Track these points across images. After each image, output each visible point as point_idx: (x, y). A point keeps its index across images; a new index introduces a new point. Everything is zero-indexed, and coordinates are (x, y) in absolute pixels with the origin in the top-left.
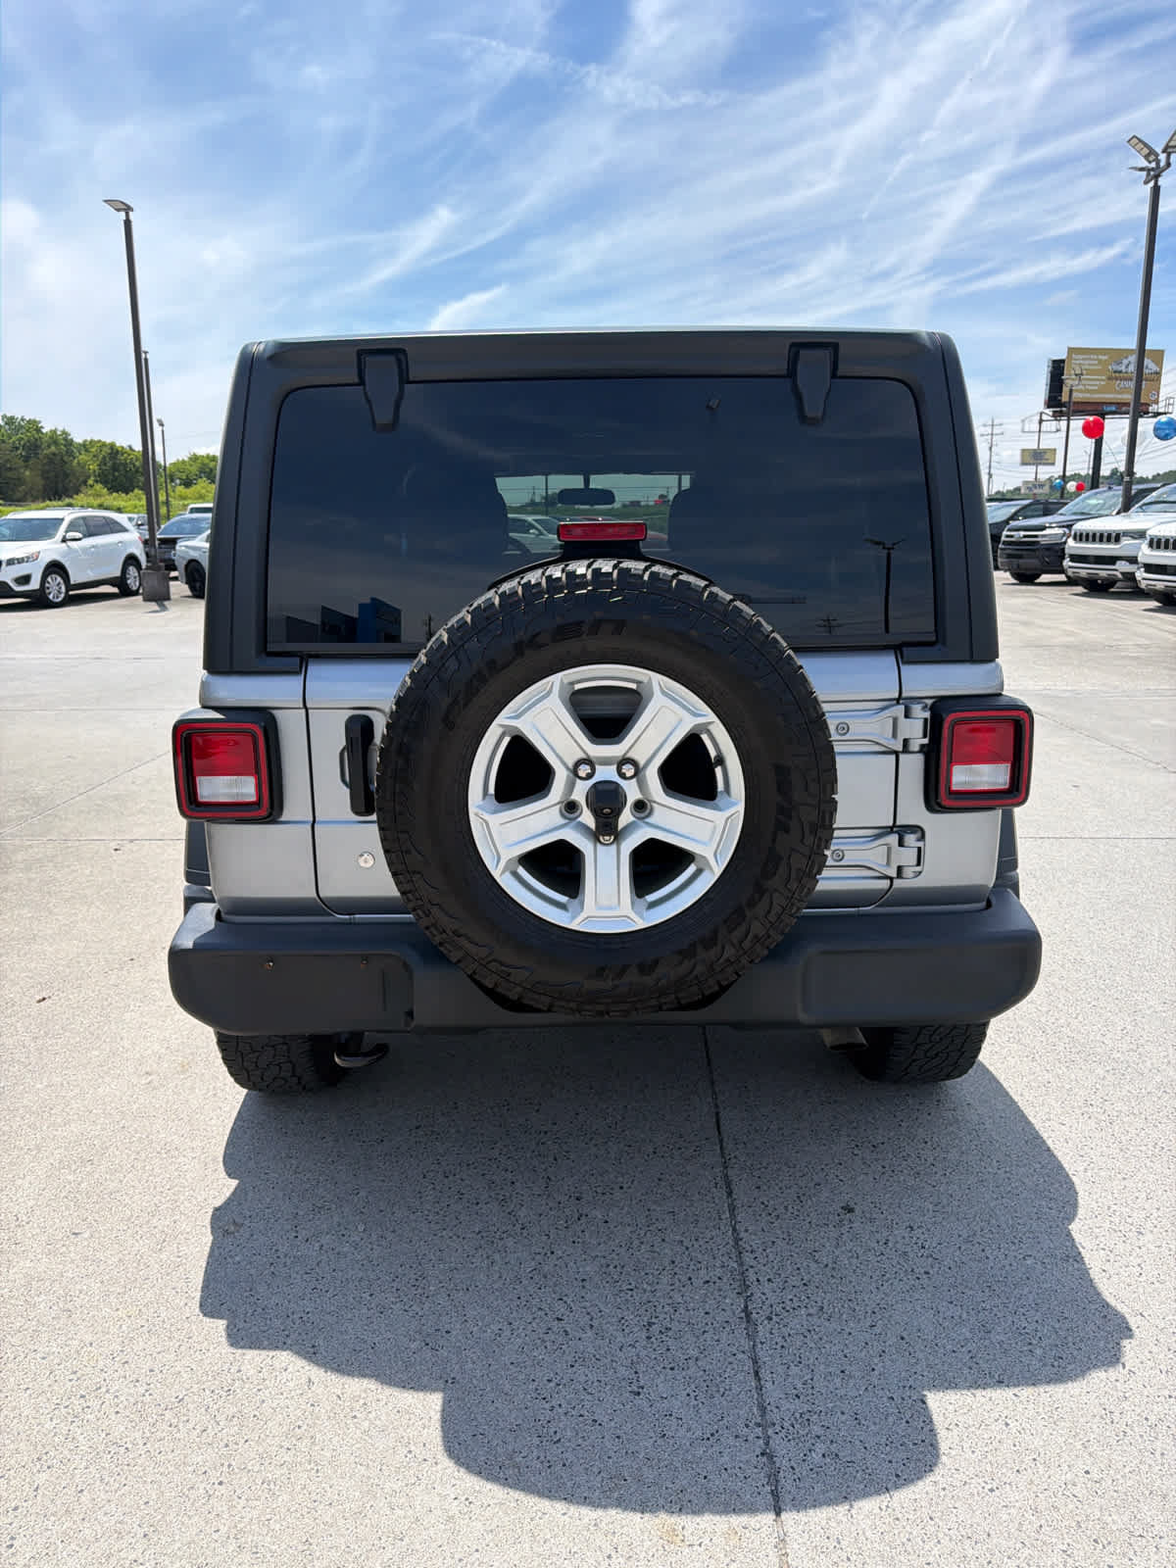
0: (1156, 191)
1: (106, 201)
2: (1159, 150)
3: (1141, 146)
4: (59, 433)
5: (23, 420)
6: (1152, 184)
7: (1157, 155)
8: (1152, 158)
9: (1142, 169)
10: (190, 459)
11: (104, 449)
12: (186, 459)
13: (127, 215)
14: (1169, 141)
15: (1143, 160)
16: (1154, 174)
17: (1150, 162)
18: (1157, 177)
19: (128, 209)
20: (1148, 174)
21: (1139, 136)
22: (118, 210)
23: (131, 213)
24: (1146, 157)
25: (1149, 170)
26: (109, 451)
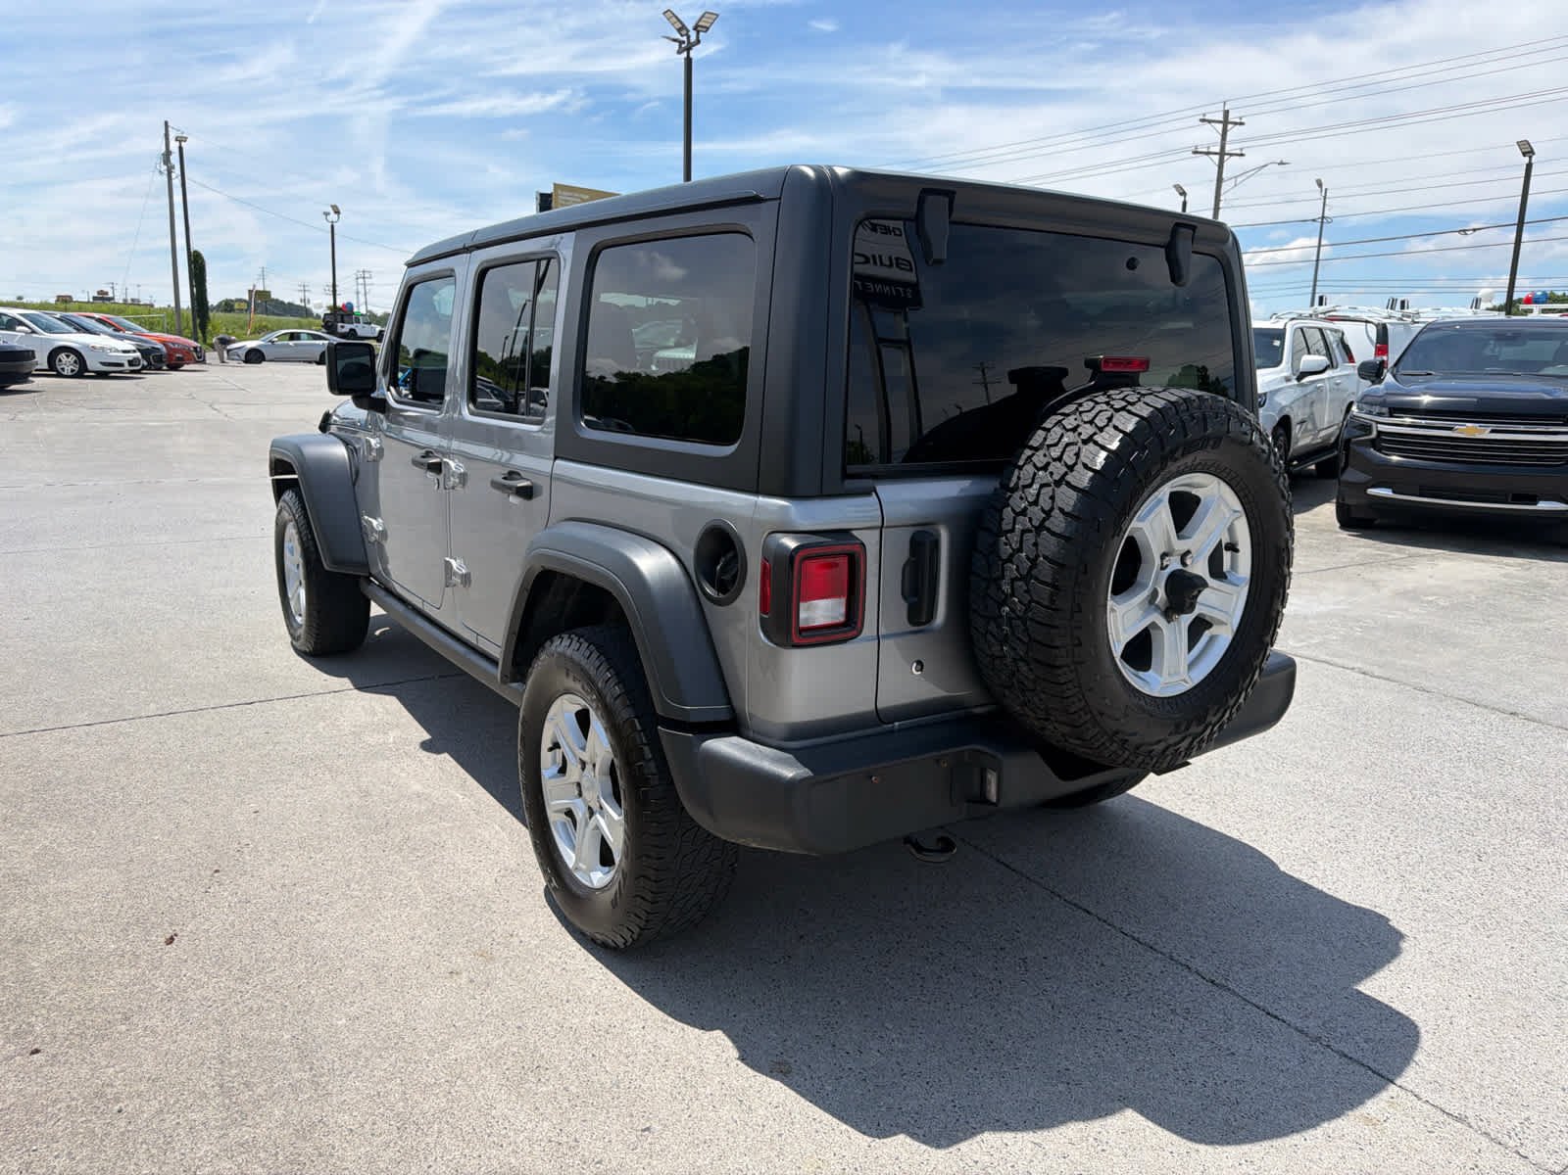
0: (689, 61)
2: (690, 27)
3: (674, 19)
6: (685, 54)
7: (688, 31)
8: (684, 32)
9: (675, 40)
14: (700, 20)
15: (676, 31)
16: (686, 48)
17: (682, 36)
18: (688, 49)
20: (680, 46)
21: (674, 12)
24: (679, 30)
25: (681, 43)
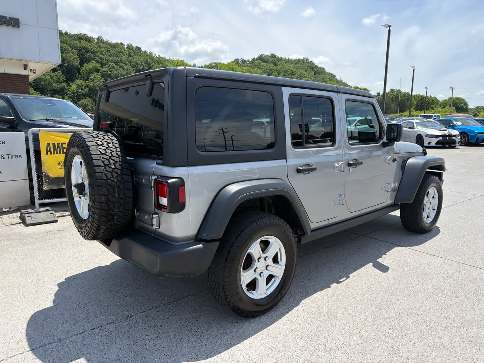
1: (382, 25)
4: (406, 93)
5: (396, 90)
10: (449, 99)
11: (419, 97)
12: (447, 99)
13: (390, 28)
19: (390, 26)
22: (387, 27)
23: (391, 27)
26: (421, 98)
